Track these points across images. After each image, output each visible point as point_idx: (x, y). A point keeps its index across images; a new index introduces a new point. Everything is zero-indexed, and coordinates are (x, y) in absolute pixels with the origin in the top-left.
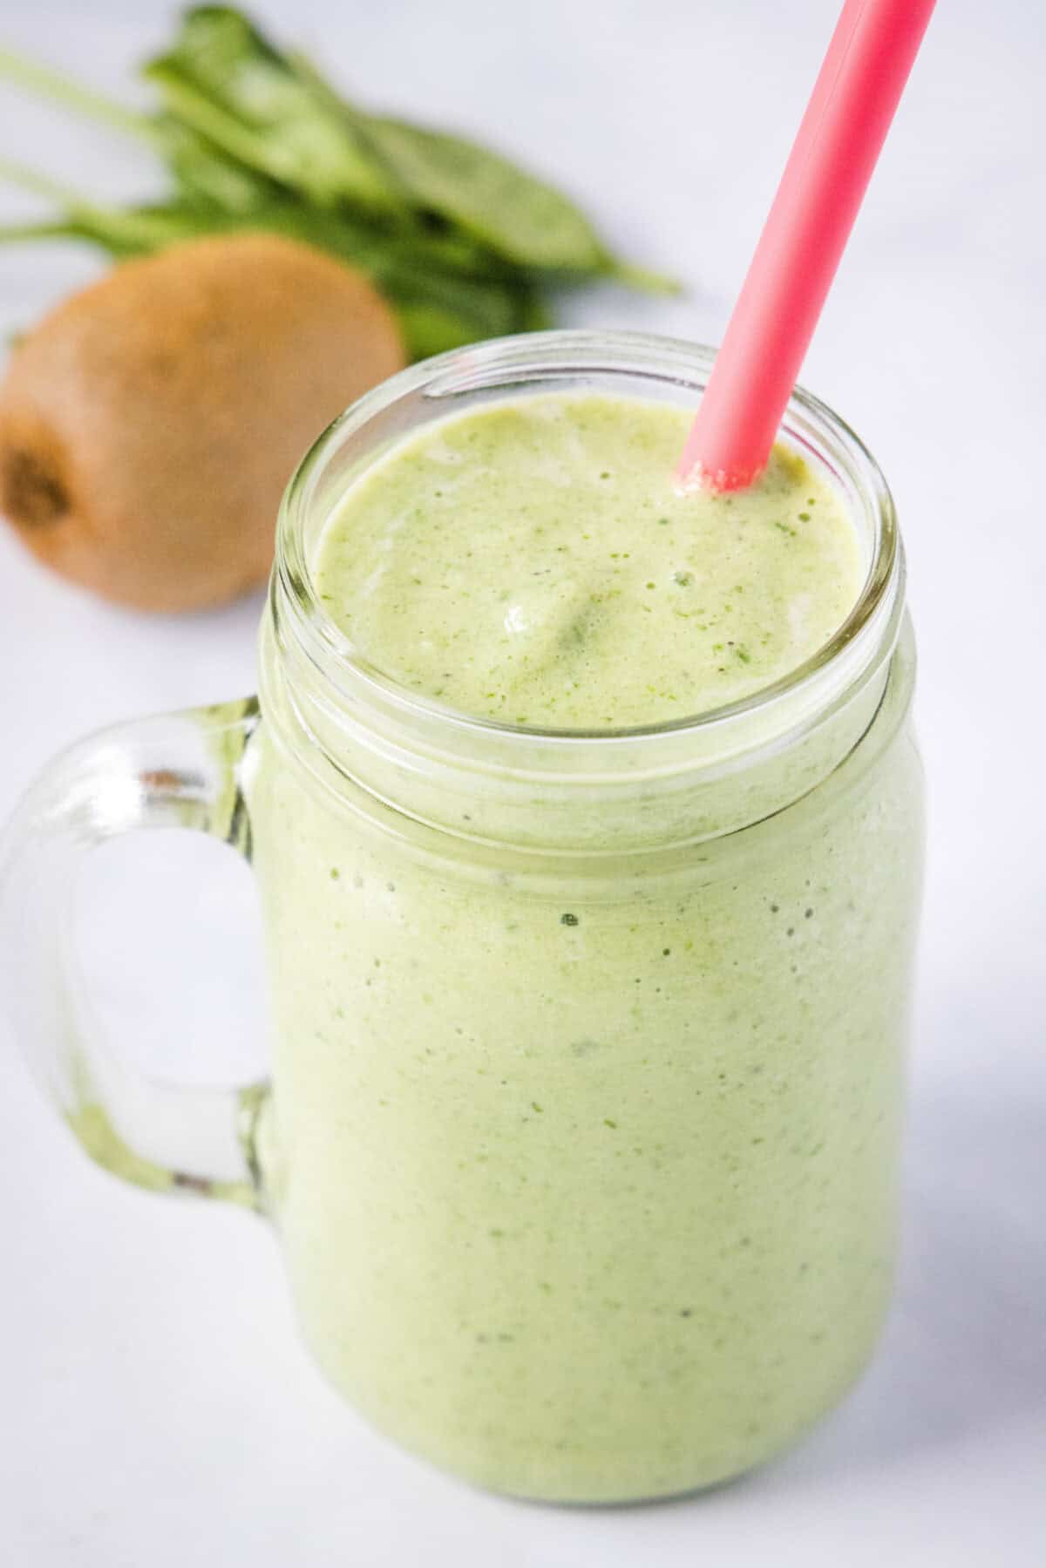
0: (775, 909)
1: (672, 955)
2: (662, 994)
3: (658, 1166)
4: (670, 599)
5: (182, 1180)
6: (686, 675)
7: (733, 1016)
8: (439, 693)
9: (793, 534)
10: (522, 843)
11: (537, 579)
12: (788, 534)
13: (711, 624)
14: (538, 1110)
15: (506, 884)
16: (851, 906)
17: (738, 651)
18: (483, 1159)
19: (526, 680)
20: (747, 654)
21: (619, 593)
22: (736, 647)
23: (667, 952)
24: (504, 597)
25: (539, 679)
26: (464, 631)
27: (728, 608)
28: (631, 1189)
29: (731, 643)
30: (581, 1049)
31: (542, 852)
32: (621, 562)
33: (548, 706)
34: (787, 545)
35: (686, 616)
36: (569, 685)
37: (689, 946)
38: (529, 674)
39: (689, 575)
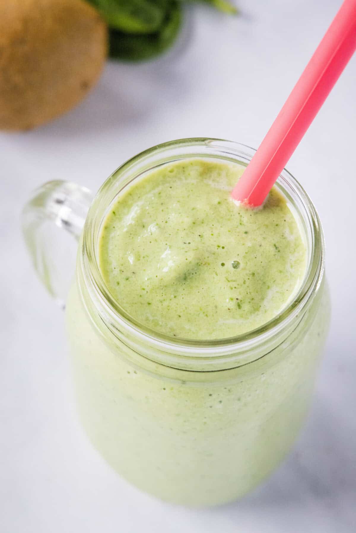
4: (227, 272)
8: (127, 279)
11: (184, 245)
12: (277, 251)
13: (235, 288)
17: (238, 303)
19: (158, 288)
20: (241, 305)
21: (209, 264)
22: (239, 301)
25: (163, 290)
26: (147, 256)
27: (245, 282)
29: (237, 299)
32: (219, 250)
33: (161, 303)
34: (275, 255)
35: (229, 281)
36: (173, 296)
38: (161, 286)
39: (238, 264)
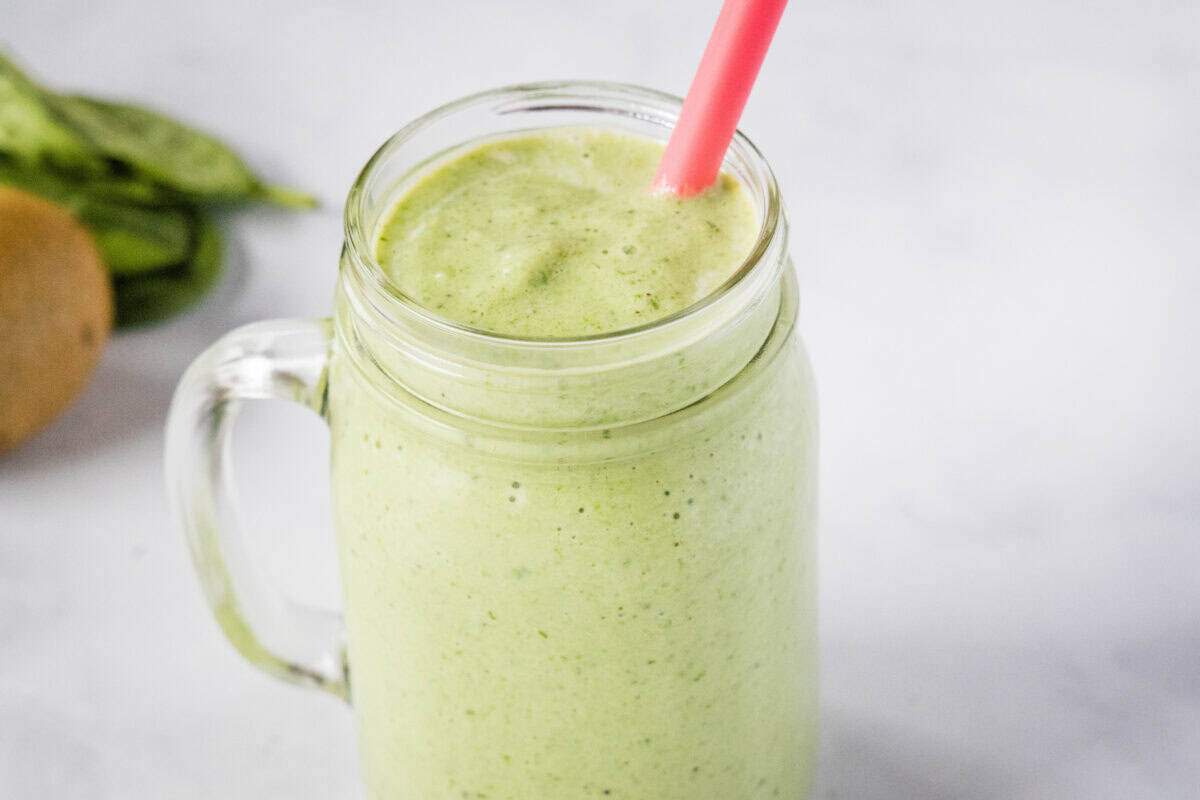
0: (667, 493)
1: (585, 514)
2: (576, 541)
3: (579, 672)
4: (616, 262)
5: (295, 670)
6: (613, 313)
7: (627, 563)
8: (440, 307)
9: (717, 230)
10: (482, 417)
11: (528, 239)
12: (714, 230)
13: (639, 281)
14: (493, 618)
15: (471, 446)
16: (724, 498)
17: (653, 300)
18: (459, 653)
19: (501, 304)
20: (660, 302)
21: (582, 254)
22: (653, 297)
23: (581, 510)
24: (502, 249)
26: (468, 268)
27: (654, 272)
28: (561, 688)
29: (649, 295)
30: (520, 573)
31: (494, 424)
32: (591, 234)
33: (512, 322)
34: (710, 237)
35: (623, 274)
36: (529, 311)
37: (597, 508)
38: (504, 300)
39: (632, 247)
